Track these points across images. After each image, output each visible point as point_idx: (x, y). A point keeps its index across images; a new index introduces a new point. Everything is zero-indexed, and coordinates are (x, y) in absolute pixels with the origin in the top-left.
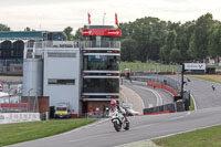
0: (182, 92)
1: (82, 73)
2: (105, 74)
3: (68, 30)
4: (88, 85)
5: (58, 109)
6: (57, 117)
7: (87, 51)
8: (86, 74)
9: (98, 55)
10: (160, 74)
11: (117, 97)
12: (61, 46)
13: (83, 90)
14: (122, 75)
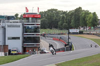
0: (69, 42)
1: (23, 34)
2: (33, 35)
3: (17, 15)
4: (26, 40)
5: (12, 51)
6: (12, 54)
7: (25, 25)
8: (25, 35)
9: (30, 26)
10: (59, 34)
11: (39, 45)
12: (14, 22)
13: (24, 42)
14: (41, 35)
